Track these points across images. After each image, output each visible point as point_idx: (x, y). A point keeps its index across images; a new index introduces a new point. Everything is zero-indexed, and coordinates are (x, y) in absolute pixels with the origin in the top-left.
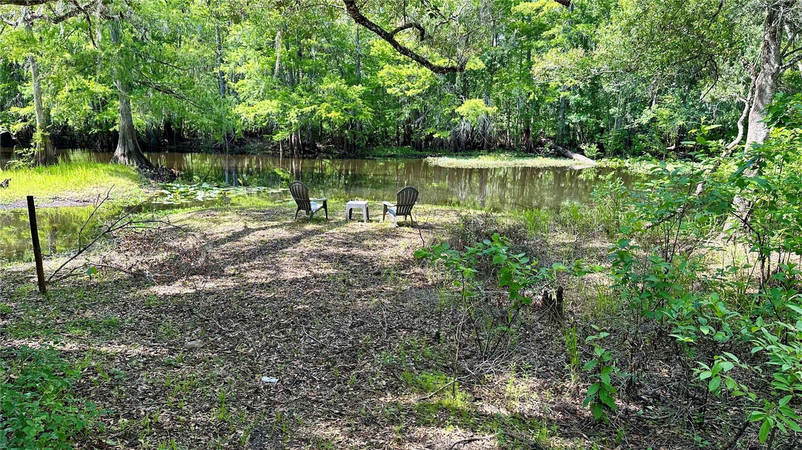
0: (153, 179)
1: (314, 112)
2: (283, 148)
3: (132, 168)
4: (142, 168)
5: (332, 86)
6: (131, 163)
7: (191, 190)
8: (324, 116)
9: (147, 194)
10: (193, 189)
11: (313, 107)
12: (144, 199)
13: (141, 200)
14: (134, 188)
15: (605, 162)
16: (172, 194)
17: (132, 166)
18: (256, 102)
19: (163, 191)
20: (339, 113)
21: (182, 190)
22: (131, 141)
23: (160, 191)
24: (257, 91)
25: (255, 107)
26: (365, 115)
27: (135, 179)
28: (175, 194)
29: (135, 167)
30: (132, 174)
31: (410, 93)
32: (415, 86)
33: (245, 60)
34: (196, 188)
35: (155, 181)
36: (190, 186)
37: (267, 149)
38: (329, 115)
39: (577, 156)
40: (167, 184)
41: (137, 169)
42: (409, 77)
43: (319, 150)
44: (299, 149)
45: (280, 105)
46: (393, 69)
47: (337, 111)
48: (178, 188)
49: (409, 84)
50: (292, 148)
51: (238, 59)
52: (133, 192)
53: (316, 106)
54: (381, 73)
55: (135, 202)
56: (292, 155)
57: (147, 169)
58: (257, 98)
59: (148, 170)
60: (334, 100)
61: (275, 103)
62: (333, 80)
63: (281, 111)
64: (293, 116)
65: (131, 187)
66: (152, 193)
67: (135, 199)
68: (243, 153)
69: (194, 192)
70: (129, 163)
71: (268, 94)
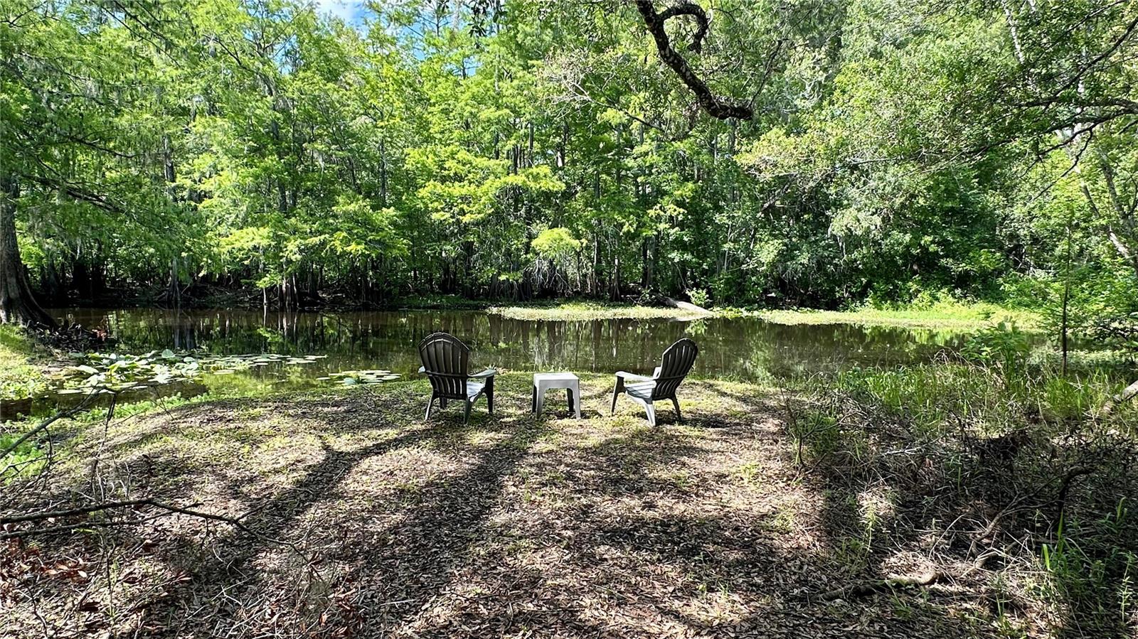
0: (57, 347)
1: (323, 244)
2: (268, 299)
3: (14, 328)
4: (34, 329)
5: (353, 207)
6: (13, 320)
7: (142, 364)
8: (339, 250)
9: (46, 376)
10: (144, 362)
11: (322, 237)
12: (39, 388)
13: (34, 387)
14: (16, 365)
15: (717, 312)
16: (103, 374)
17: (15, 324)
18: (233, 230)
19: (83, 368)
20: (363, 246)
21: (122, 364)
22: (14, 280)
23: (75, 368)
24: (234, 216)
25: (231, 238)
26: (399, 249)
27: (19, 347)
28: (108, 373)
29: (21, 326)
30: (13, 339)
31: (466, 219)
32: (474, 209)
33: (216, 170)
34: (150, 360)
35: (63, 349)
36: (137, 358)
37: (242, 302)
38: (349, 249)
39: (681, 304)
40: (90, 355)
41: (24, 331)
42: (464, 199)
43: (323, 299)
44: (293, 299)
45: (271, 235)
46: (440, 188)
47: (358, 244)
48: (112, 362)
49: (465, 207)
50: (282, 299)
51: (206, 169)
52: (14, 372)
53: (327, 236)
54: (423, 192)
55: (18, 392)
56: (282, 309)
57: (45, 329)
58: (232, 225)
59: (48, 332)
60: (353, 228)
61: (265, 231)
62: (351, 200)
63: (273, 243)
64: (292, 250)
65: (11, 363)
66: (58, 373)
67: (18, 386)
68: (203, 307)
69: (149, 367)
70: (8, 320)
71: (253, 219)
